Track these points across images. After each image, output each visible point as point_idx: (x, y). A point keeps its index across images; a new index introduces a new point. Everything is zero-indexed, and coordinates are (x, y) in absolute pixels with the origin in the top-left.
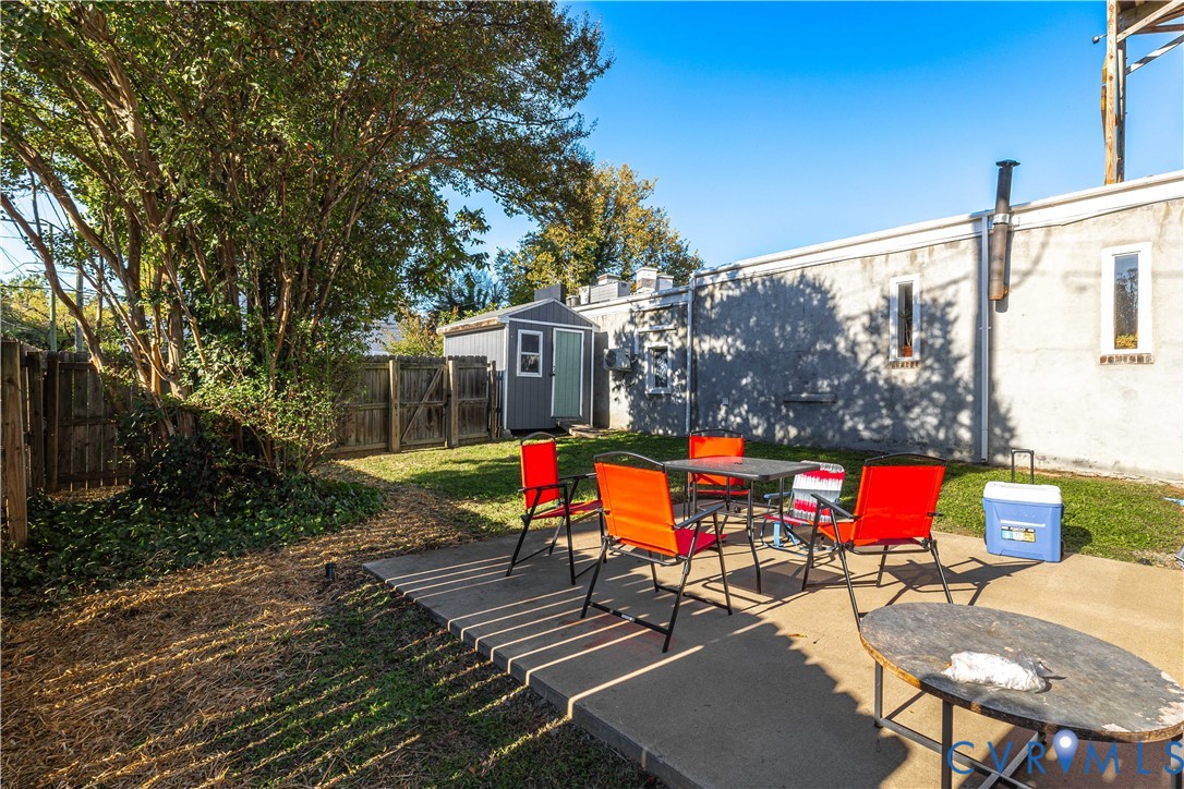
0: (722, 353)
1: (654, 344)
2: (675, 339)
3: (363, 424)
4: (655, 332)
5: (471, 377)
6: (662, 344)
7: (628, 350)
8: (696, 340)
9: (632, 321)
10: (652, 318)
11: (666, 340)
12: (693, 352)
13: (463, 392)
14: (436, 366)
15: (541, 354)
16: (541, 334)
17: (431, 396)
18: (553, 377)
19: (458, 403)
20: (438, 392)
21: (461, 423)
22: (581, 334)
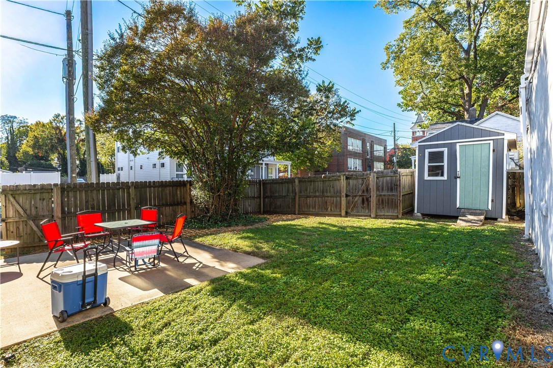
3: (333, 203)
5: (387, 182)
13: (383, 190)
14: (365, 177)
15: (445, 164)
16: (445, 150)
17: (363, 191)
18: (458, 180)
19: (375, 196)
20: (368, 190)
21: (381, 206)
22: (490, 143)
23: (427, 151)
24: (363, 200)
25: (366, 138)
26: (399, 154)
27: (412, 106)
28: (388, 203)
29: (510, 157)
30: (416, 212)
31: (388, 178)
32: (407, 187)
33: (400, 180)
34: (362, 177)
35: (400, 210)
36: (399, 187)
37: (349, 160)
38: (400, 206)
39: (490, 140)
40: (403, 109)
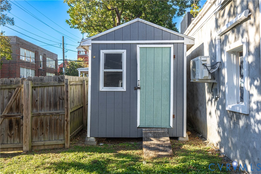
5: (48, 94)
13: (42, 106)
14: (13, 86)
15: (124, 70)
16: (124, 52)
17: (11, 109)
18: (139, 91)
19: (30, 116)
20: (18, 107)
21: (39, 132)
22: (170, 48)
23: (103, 52)
24: (11, 123)
25: (39, 51)
26: (68, 67)
27: (78, 24)
28: (50, 126)
29: (203, 62)
30: (89, 136)
31: (51, 89)
32: (76, 100)
33: (67, 91)
34: (9, 87)
35: (67, 136)
36: (66, 101)
37: (21, 69)
38: (67, 130)
39: (170, 43)
40: (70, 26)
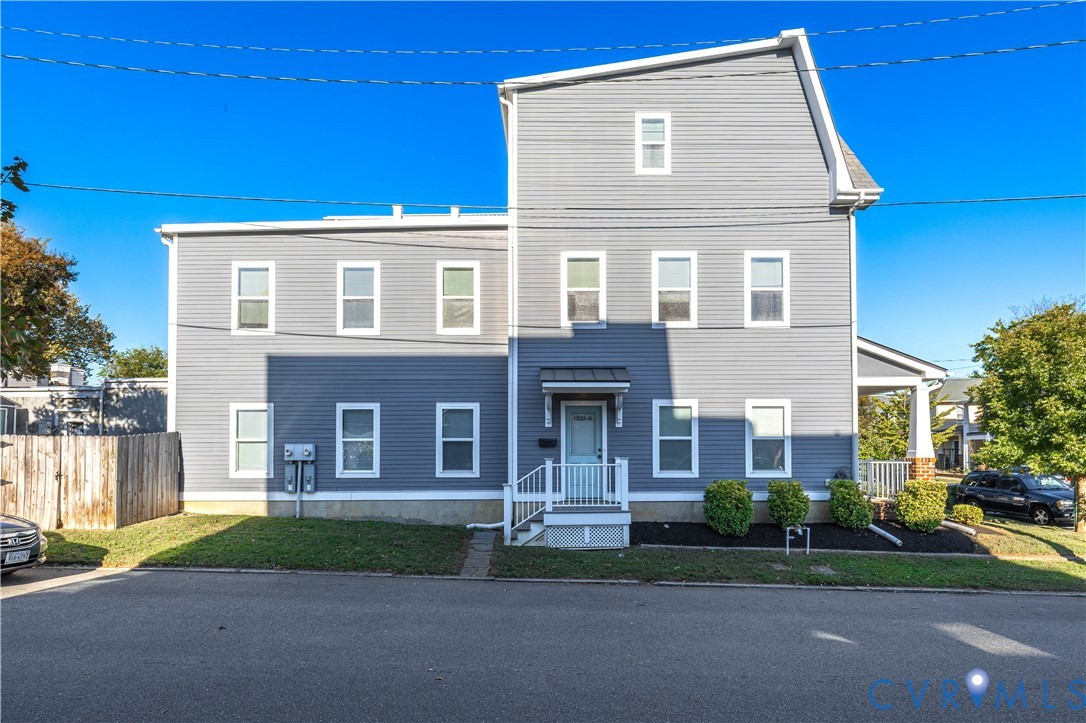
0: (124, 428)
1: (71, 420)
2: (89, 417)
4: (73, 412)
6: (78, 420)
7: (49, 423)
8: (106, 420)
9: (52, 403)
10: (70, 403)
11: (82, 418)
12: (104, 427)
